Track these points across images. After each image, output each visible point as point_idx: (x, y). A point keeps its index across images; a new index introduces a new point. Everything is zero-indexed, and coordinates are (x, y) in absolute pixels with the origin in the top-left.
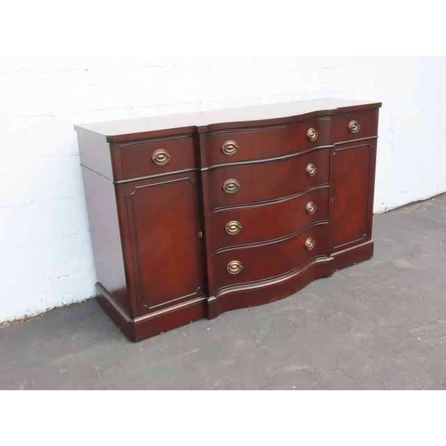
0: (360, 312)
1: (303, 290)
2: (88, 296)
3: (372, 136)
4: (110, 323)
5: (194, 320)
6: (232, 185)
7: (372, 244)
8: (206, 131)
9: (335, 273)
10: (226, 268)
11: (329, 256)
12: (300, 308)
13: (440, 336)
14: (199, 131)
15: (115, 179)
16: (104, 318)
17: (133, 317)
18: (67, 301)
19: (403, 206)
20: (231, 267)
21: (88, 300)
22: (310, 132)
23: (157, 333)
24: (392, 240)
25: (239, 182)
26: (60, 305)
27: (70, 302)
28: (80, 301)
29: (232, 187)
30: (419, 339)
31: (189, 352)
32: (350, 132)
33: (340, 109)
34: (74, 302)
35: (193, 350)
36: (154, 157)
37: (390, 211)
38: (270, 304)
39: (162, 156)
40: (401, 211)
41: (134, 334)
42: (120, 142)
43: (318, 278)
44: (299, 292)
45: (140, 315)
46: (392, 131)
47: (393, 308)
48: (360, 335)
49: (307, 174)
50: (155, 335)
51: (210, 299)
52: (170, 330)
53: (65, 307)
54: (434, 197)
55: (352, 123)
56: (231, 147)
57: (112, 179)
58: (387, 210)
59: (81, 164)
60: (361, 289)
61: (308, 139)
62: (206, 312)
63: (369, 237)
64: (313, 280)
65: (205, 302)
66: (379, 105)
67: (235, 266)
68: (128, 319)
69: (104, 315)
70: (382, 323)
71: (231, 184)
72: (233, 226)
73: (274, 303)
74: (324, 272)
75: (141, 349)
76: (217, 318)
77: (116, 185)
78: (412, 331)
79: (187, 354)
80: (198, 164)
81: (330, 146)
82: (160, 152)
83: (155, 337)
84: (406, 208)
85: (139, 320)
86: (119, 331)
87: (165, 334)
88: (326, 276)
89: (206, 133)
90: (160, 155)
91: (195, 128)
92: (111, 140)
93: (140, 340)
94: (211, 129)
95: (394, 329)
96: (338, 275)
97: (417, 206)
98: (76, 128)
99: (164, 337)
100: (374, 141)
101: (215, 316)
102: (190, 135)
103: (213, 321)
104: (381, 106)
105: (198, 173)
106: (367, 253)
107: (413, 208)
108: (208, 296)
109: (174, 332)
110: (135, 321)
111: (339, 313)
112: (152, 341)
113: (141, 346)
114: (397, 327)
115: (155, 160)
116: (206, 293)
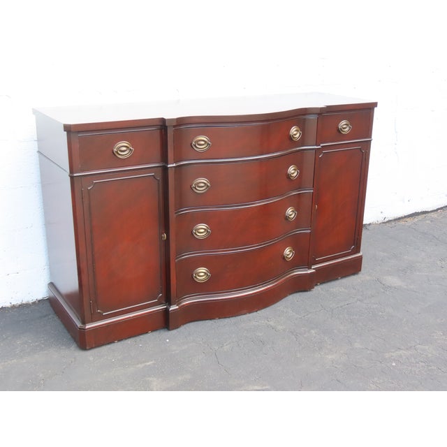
0: (335, 331)
1: (278, 304)
2: (40, 297)
3: (365, 138)
4: (61, 327)
5: (154, 330)
6: (202, 185)
7: (361, 258)
8: (175, 124)
9: (316, 287)
10: (192, 275)
11: (310, 268)
12: (272, 323)
13: (417, 363)
14: (167, 124)
15: (72, 171)
16: (56, 322)
17: (84, 323)
18: (17, 302)
19: (405, 217)
20: (197, 274)
21: (39, 301)
22: (294, 131)
23: (111, 342)
24: (385, 254)
25: (211, 182)
26: (8, 305)
27: (19, 303)
28: (31, 302)
29: (202, 187)
30: (394, 364)
31: (143, 365)
32: (340, 132)
33: (329, 107)
34: (24, 302)
35: (148, 362)
36: (115, 150)
37: (389, 221)
38: (239, 318)
39: (124, 149)
40: (402, 223)
41: (84, 341)
42: (79, 132)
43: (297, 292)
44: (273, 306)
45: (92, 321)
46: (396, 132)
47: (373, 330)
48: (330, 357)
49: (289, 176)
50: (108, 344)
51: (173, 308)
52: (126, 339)
53: (13, 307)
54: (441, 208)
55: (343, 123)
56: (203, 143)
57: (68, 171)
58: (386, 220)
59: (38, 152)
60: (341, 307)
61: (291, 138)
62: (166, 322)
63: (357, 250)
64: (290, 294)
65: (166, 311)
66: (375, 105)
67: (202, 273)
68: (79, 324)
69: (56, 318)
70: (357, 345)
71: (201, 183)
72: (202, 230)
73: (244, 316)
74: (303, 285)
75: (91, 359)
76: (178, 330)
77: (72, 178)
78: (387, 355)
79: (140, 366)
80: (165, 159)
81: (316, 147)
82: (123, 144)
83: (109, 346)
84: (408, 219)
85: (90, 326)
86: (70, 337)
87: (119, 343)
88: (305, 290)
89: (174, 126)
90: (123, 148)
91: (163, 120)
92: (69, 129)
93: (91, 348)
94: (181, 122)
95: (369, 352)
96: (319, 290)
97: (420, 217)
98: (35, 112)
99: (117, 346)
100: (367, 145)
101: (177, 327)
102: (159, 127)
103: (174, 332)
104: (376, 106)
105: (165, 169)
106: (354, 267)
107: (416, 220)
108: (170, 305)
109: (129, 341)
110: (87, 327)
111: (313, 332)
112: (104, 350)
113: (92, 355)
114: (372, 350)
115: (117, 152)
116: (168, 300)
